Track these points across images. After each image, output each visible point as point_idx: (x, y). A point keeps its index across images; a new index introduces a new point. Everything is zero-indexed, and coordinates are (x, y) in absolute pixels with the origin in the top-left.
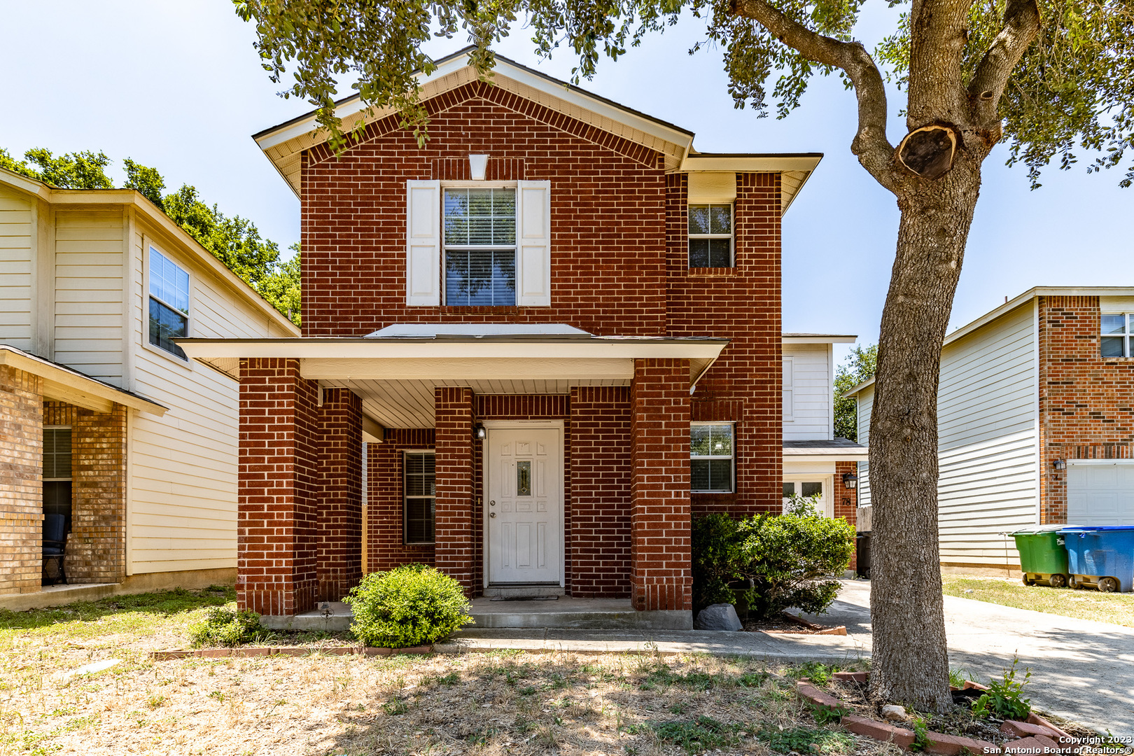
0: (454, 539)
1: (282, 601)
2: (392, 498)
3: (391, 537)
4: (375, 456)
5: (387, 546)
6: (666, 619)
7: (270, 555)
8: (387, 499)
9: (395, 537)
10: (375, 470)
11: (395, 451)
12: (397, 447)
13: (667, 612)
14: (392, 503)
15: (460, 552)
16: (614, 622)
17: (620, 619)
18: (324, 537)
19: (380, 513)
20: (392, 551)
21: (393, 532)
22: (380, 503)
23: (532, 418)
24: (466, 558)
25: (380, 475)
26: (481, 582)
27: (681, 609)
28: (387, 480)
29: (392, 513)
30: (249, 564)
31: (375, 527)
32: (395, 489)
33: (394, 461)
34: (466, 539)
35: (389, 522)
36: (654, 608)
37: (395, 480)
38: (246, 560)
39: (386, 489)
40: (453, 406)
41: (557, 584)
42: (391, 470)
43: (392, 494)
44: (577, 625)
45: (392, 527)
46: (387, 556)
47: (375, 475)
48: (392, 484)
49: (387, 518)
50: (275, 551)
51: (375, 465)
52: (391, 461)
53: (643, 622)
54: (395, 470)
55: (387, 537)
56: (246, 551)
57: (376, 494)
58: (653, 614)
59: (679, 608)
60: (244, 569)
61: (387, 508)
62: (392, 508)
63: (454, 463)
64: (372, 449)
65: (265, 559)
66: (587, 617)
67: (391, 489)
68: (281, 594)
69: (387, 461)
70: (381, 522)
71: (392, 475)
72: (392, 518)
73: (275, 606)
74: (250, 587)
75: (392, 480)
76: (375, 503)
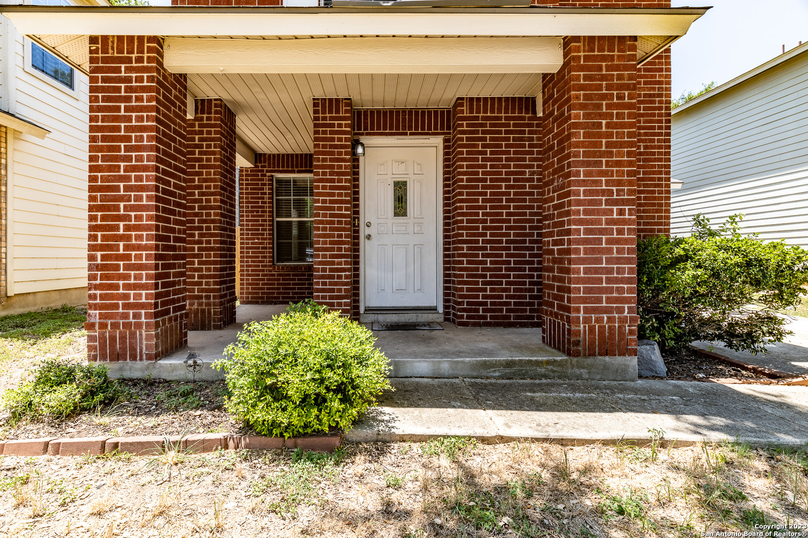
0: (333, 263)
1: (141, 342)
2: (262, 221)
3: (262, 257)
4: (247, 180)
5: (258, 266)
6: (606, 367)
7: (127, 287)
8: (258, 221)
9: (265, 257)
10: (247, 193)
11: (265, 175)
12: (267, 171)
13: (607, 358)
14: (263, 225)
15: (340, 277)
16: (541, 370)
17: (550, 367)
18: (196, 260)
19: (252, 234)
20: (263, 271)
21: (263, 253)
22: (252, 225)
23: (411, 134)
24: (346, 284)
25: (252, 198)
26: (358, 307)
27: (624, 355)
28: (258, 203)
29: (263, 234)
30: (102, 297)
31: (247, 248)
32: (265, 212)
33: (265, 184)
34: (346, 263)
35: (260, 243)
36: (592, 354)
37: (265, 203)
38: (98, 292)
39: (258, 212)
40: (332, 118)
41: (433, 309)
42: (262, 194)
43: (263, 216)
44: (497, 374)
45: (263, 248)
46: (258, 275)
47: (247, 198)
48: (263, 207)
49: (258, 239)
50: (132, 281)
51: (247, 189)
52: (262, 184)
53: (577, 371)
54: (265, 194)
55: (258, 257)
56: (98, 282)
57: (248, 216)
58: (590, 360)
59: (622, 354)
60: (95, 304)
61: (258, 230)
62: (263, 230)
63: (333, 181)
64: (244, 173)
65: (121, 291)
66: (509, 364)
67: (262, 212)
69: (257, 184)
70: (252, 243)
71: (263, 198)
72: (262, 239)
73: (133, 349)
74: (103, 326)
75: (262, 203)
76: (248, 225)
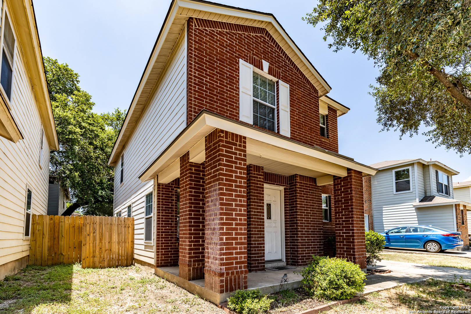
1: (242, 281)
2: (171, 216)
3: (171, 238)
4: (163, 191)
5: (168, 243)
8: (169, 216)
9: (173, 238)
10: (162, 199)
11: (173, 190)
12: (175, 187)
14: (172, 219)
19: (165, 224)
20: (171, 246)
21: (172, 235)
22: (165, 218)
25: (165, 202)
28: (169, 205)
29: (172, 224)
31: (162, 232)
32: (173, 211)
33: (173, 195)
35: (170, 229)
37: (173, 205)
39: (169, 210)
40: (257, 174)
42: (171, 200)
43: (172, 213)
45: (171, 232)
46: (168, 249)
47: (162, 202)
48: (172, 208)
49: (169, 227)
50: (239, 251)
51: (162, 196)
52: (172, 195)
54: (173, 200)
55: (168, 238)
57: (162, 213)
59: (364, 268)
61: (169, 221)
62: (171, 221)
65: (234, 256)
67: (171, 211)
68: (242, 277)
69: (169, 194)
70: (165, 229)
71: (172, 203)
72: (171, 227)
73: (239, 284)
74: (227, 274)
75: (171, 205)
76: (162, 218)
